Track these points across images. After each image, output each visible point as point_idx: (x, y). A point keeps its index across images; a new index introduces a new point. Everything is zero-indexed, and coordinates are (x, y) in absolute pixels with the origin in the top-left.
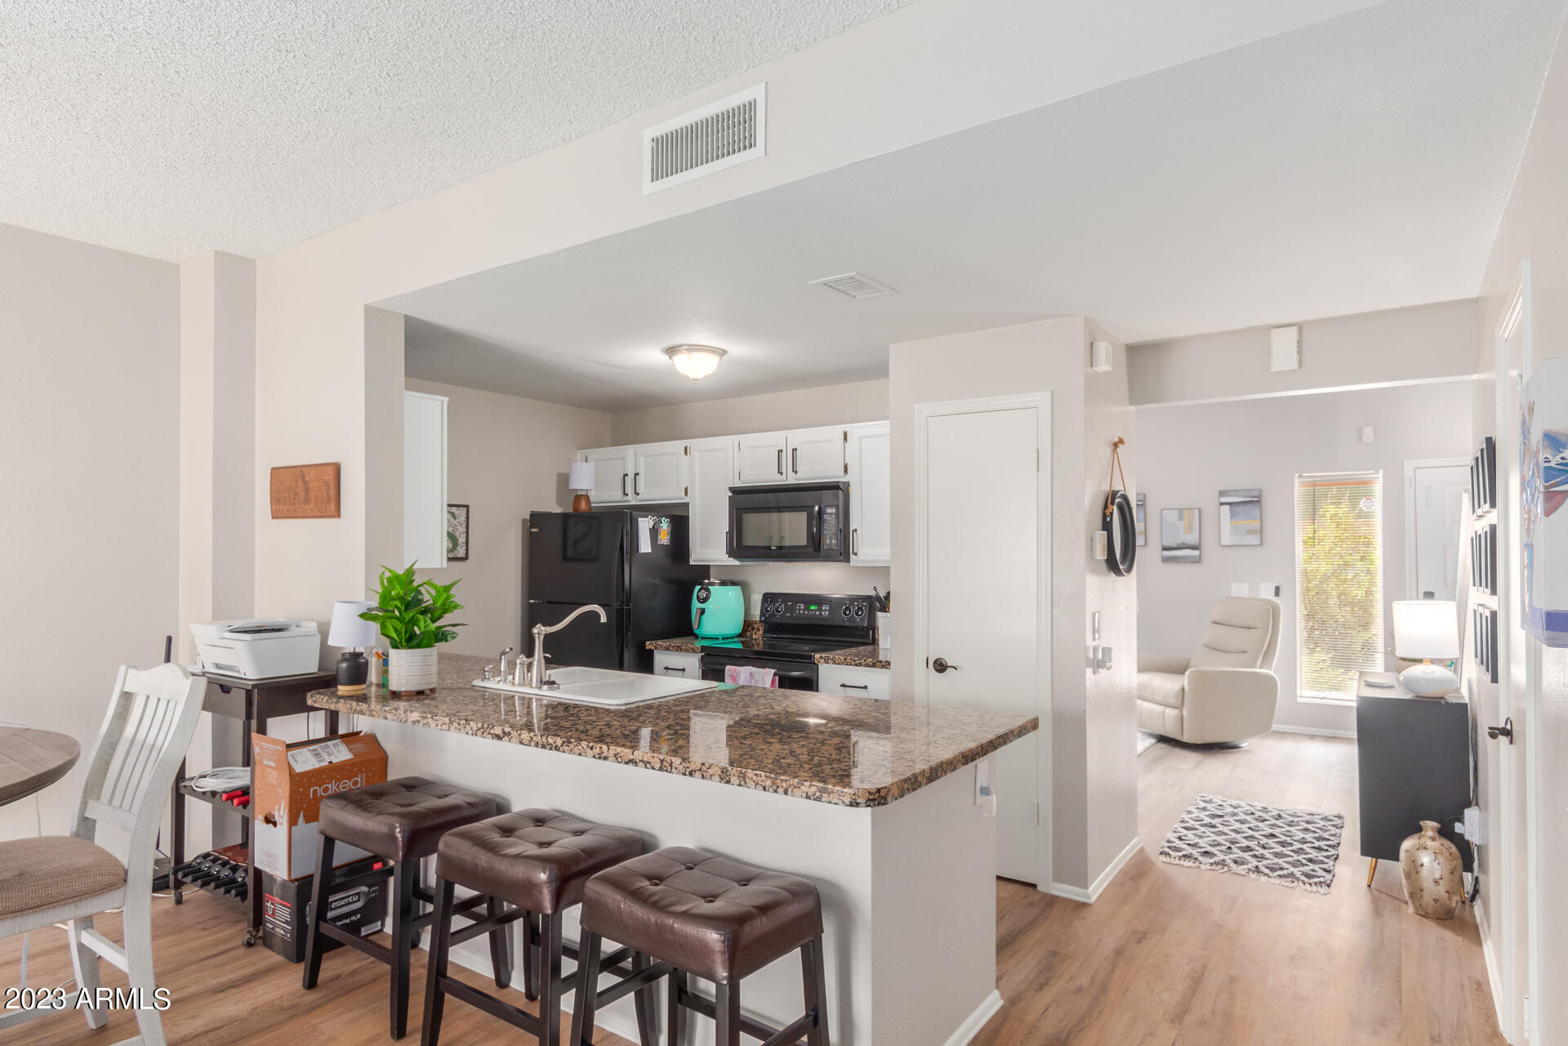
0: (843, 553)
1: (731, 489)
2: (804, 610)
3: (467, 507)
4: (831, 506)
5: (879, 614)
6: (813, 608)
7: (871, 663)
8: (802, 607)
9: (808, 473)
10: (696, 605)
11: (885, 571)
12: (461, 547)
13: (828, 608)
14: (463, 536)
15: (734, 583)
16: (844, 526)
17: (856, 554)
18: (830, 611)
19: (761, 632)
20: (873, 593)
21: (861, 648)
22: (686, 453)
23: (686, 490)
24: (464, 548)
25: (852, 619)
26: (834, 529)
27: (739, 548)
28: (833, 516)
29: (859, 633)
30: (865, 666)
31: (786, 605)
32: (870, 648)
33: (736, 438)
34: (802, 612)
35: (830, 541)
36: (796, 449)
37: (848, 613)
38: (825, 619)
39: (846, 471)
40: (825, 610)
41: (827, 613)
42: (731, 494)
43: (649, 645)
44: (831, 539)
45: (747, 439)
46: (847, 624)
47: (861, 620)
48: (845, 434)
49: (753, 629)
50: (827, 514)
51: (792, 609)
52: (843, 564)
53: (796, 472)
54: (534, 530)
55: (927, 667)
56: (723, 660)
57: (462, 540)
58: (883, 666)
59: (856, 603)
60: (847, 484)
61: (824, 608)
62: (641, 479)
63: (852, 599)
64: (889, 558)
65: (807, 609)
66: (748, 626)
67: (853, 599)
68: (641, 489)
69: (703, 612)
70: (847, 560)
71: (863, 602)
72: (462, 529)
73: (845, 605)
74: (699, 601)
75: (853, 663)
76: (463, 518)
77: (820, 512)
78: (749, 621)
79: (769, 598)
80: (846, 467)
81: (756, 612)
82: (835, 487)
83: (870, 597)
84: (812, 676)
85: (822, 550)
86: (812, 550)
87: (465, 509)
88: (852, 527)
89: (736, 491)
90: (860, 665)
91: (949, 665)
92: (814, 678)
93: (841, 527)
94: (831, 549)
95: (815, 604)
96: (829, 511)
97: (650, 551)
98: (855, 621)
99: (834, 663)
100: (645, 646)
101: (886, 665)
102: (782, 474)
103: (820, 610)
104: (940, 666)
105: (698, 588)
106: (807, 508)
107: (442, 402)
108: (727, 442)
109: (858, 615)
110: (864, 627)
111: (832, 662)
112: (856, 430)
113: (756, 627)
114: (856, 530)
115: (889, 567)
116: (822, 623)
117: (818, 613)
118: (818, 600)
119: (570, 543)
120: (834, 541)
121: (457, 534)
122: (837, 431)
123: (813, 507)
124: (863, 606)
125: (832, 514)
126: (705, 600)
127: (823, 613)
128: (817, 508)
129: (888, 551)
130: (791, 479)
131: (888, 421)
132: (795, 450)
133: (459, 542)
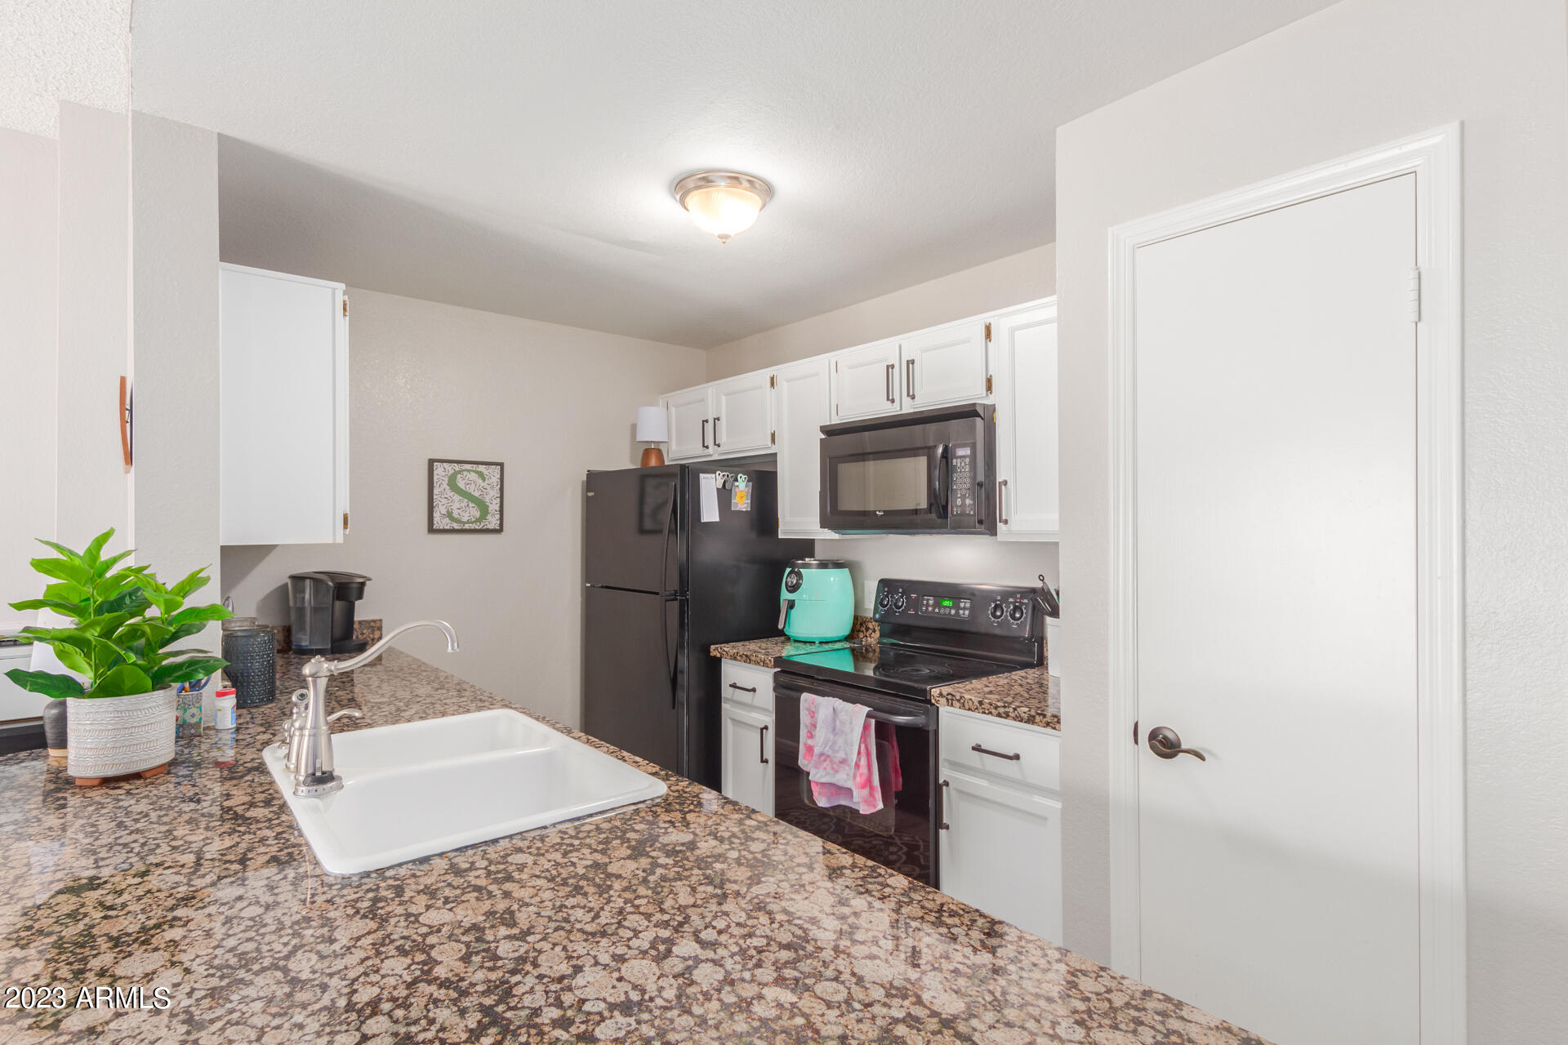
0: (986, 520)
1: (824, 429)
2: (934, 606)
3: (501, 465)
4: (964, 446)
5: (1049, 620)
6: (947, 603)
7: (1025, 716)
8: (931, 602)
9: (931, 396)
10: (785, 595)
11: (1048, 549)
12: (493, 515)
13: (968, 605)
14: (495, 502)
15: (838, 565)
16: (987, 476)
17: (1006, 522)
18: (972, 609)
19: (878, 634)
20: (1039, 584)
21: (1017, 675)
22: (772, 384)
23: (773, 435)
24: (498, 516)
25: (1004, 624)
26: (968, 480)
27: (835, 516)
28: (968, 460)
29: (1017, 646)
30: (1014, 719)
31: (908, 598)
32: (1032, 674)
33: (831, 357)
34: (930, 609)
35: (963, 501)
36: (913, 362)
37: (998, 613)
38: (963, 621)
39: (989, 388)
40: (964, 609)
41: (967, 612)
42: (823, 437)
43: (715, 651)
44: (963, 497)
45: (846, 356)
46: (998, 632)
47: (1021, 628)
48: (988, 329)
49: (867, 629)
50: (957, 458)
51: (916, 604)
52: (985, 539)
53: (913, 397)
54: (590, 494)
55: (1136, 742)
56: (802, 682)
57: (494, 506)
58: (1048, 724)
59: (1011, 600)
60: (992, 409)
61: (962, 605)
62: (723, 426)
63: (1008, 592)
64: (1056, 528)
65: (937, 605)
66: (861, 625)
67: (1007, 594)
68: (723, 438)
69: (791, 605)
70: (993, 531)
71: (1021, 598)
72: (495, 493)
73: (995, 601)
74: (788, 591)
75: (993, 711)
76: (495, 479)
77: (946, 455)
78: (862, 618)
79: (887, 586)
80: (989, 382)
81: (870, 604)
82: (968, 413)
83: (1033, 591)
84: (927, 725)
85: (950, 515)
86: (934, 516)
87: (499, 467)
88: (999, 479)
89: (830, 432)
90: (1007, 716)
91: (1184, 747)
92: (931, 728)
93: (981, 478)
94: (963, 514)
95: (950, 598)
96: (961, 452)
97: (717, 520)
98: (1009, 625)
99: (963, 706)
100: (710, 652)
101: (1054, 722)
102: (893, 401)
103: (957, 607)
104: (1165, 746)
105: (788, 570)
106: (928, 451)
107: (334, 290)
108: (819, 363)
109: (1014, 618)
110: (1025, 639)
111: (958, 704)
112: (1004, 320)
113: (871, 627)
114: (1005, 483)
115: (1057, 543)
116: (957, 627)
117: (953, 612)
118: (954, 592)
119: (648, 510)
120: (968, 502)
121: (487, 499)
122: (973, 326)
123: (935, 447)
124: (1022, 604)
125: (964, 457)
126: (793, 589)
127: (961, 612)
128: (940, 450)
129: (1056, 516)
130: (908, 407)
131: (1054, 298)
132: (911, 362)
133: (490, 509)
